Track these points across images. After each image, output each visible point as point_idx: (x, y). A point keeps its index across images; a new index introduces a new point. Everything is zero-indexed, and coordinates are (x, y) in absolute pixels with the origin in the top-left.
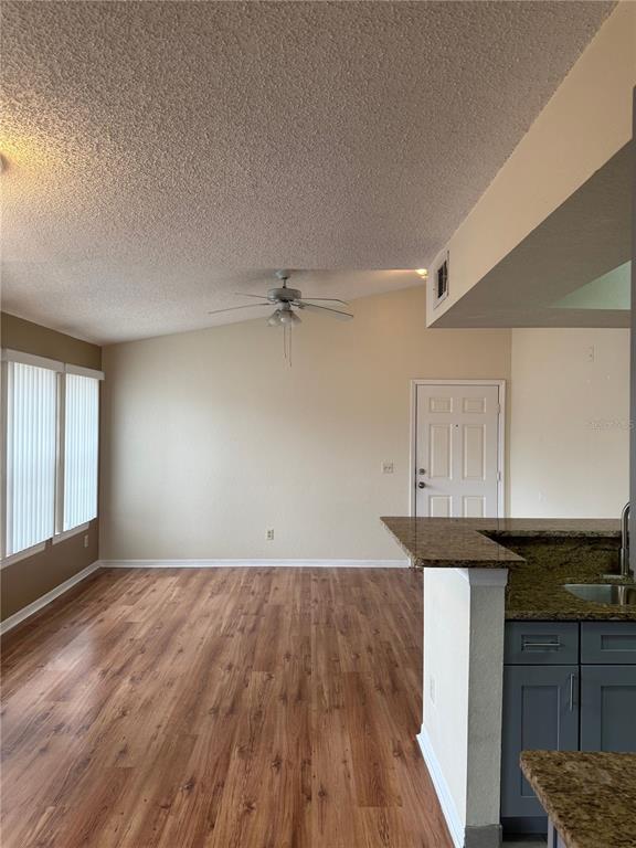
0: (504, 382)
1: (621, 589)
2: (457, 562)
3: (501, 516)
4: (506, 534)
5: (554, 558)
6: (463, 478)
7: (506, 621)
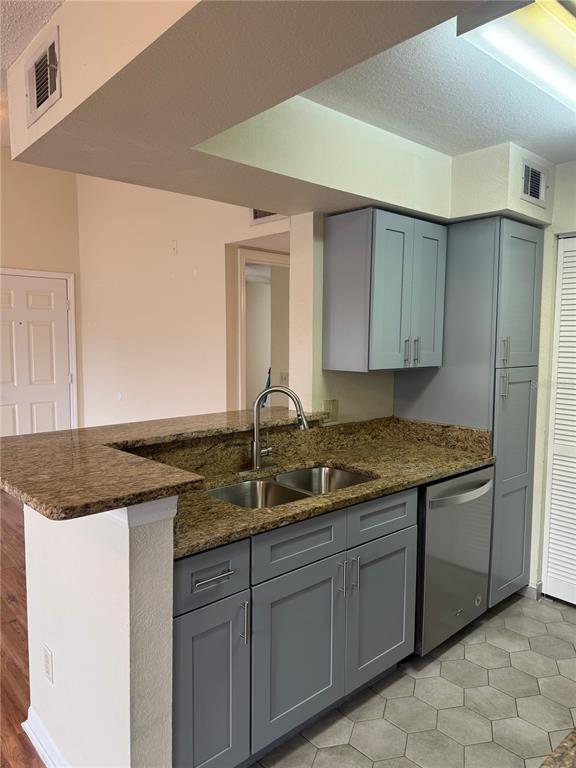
0: (72, 276)
1: (259, 484)
2: (116, 500)
3: (75, 426)
4: (140, 444)
5: (190, 462)
6: (30, 383)
7: (175, 561)
